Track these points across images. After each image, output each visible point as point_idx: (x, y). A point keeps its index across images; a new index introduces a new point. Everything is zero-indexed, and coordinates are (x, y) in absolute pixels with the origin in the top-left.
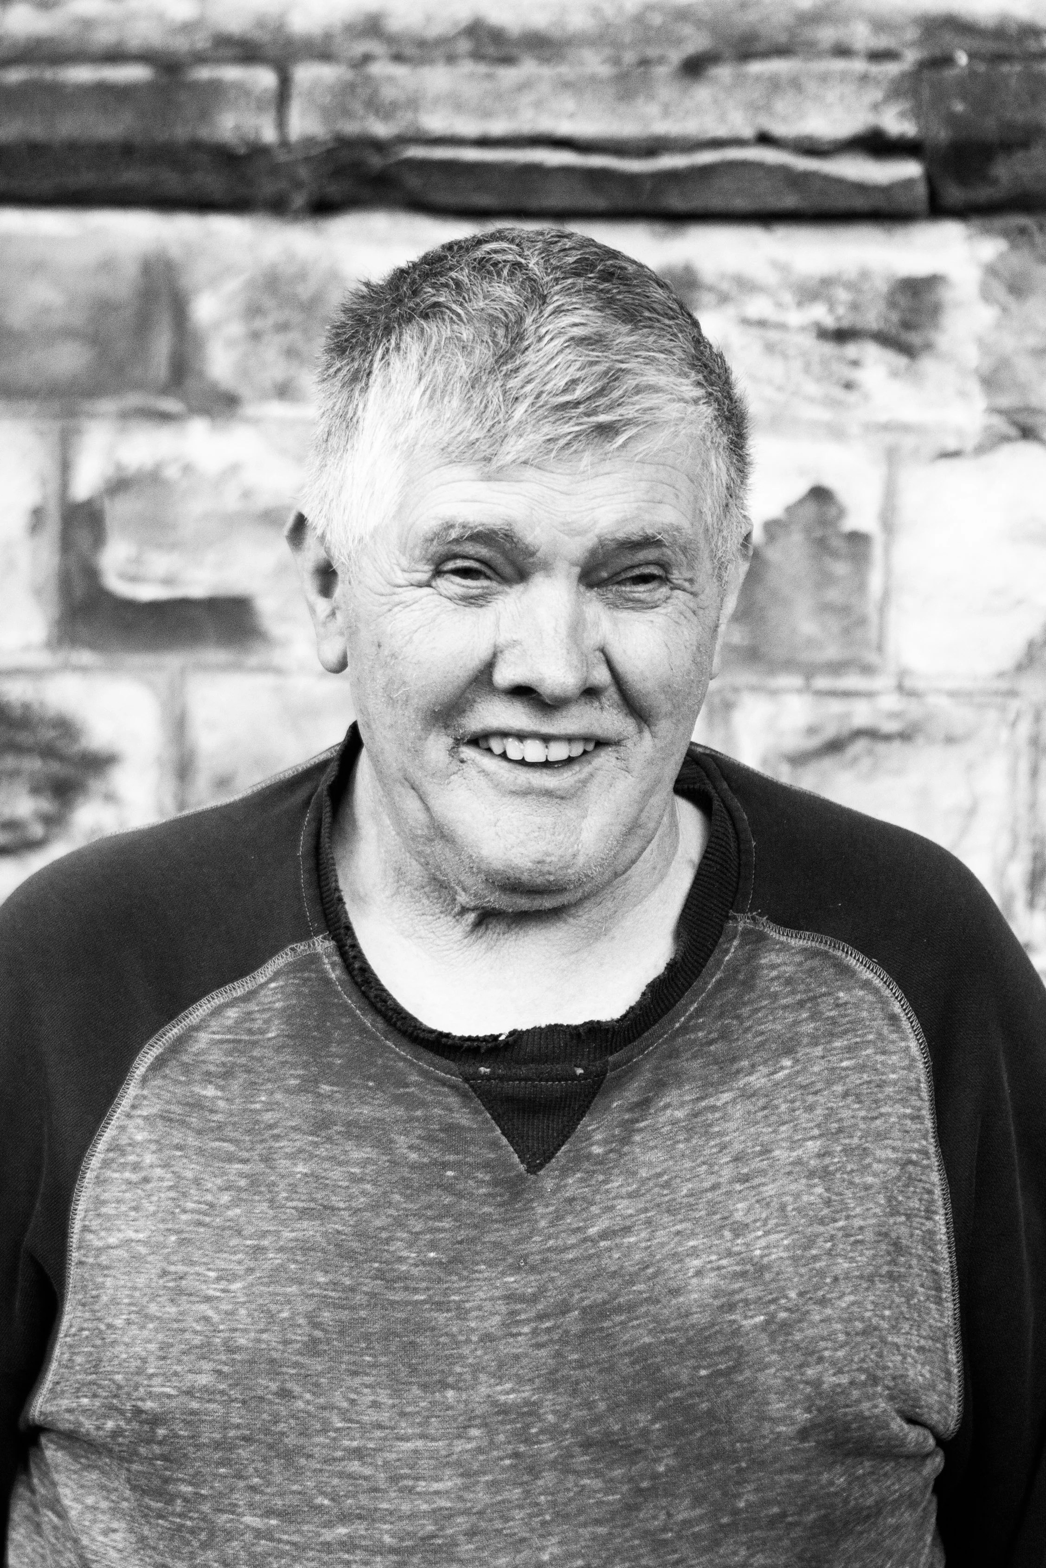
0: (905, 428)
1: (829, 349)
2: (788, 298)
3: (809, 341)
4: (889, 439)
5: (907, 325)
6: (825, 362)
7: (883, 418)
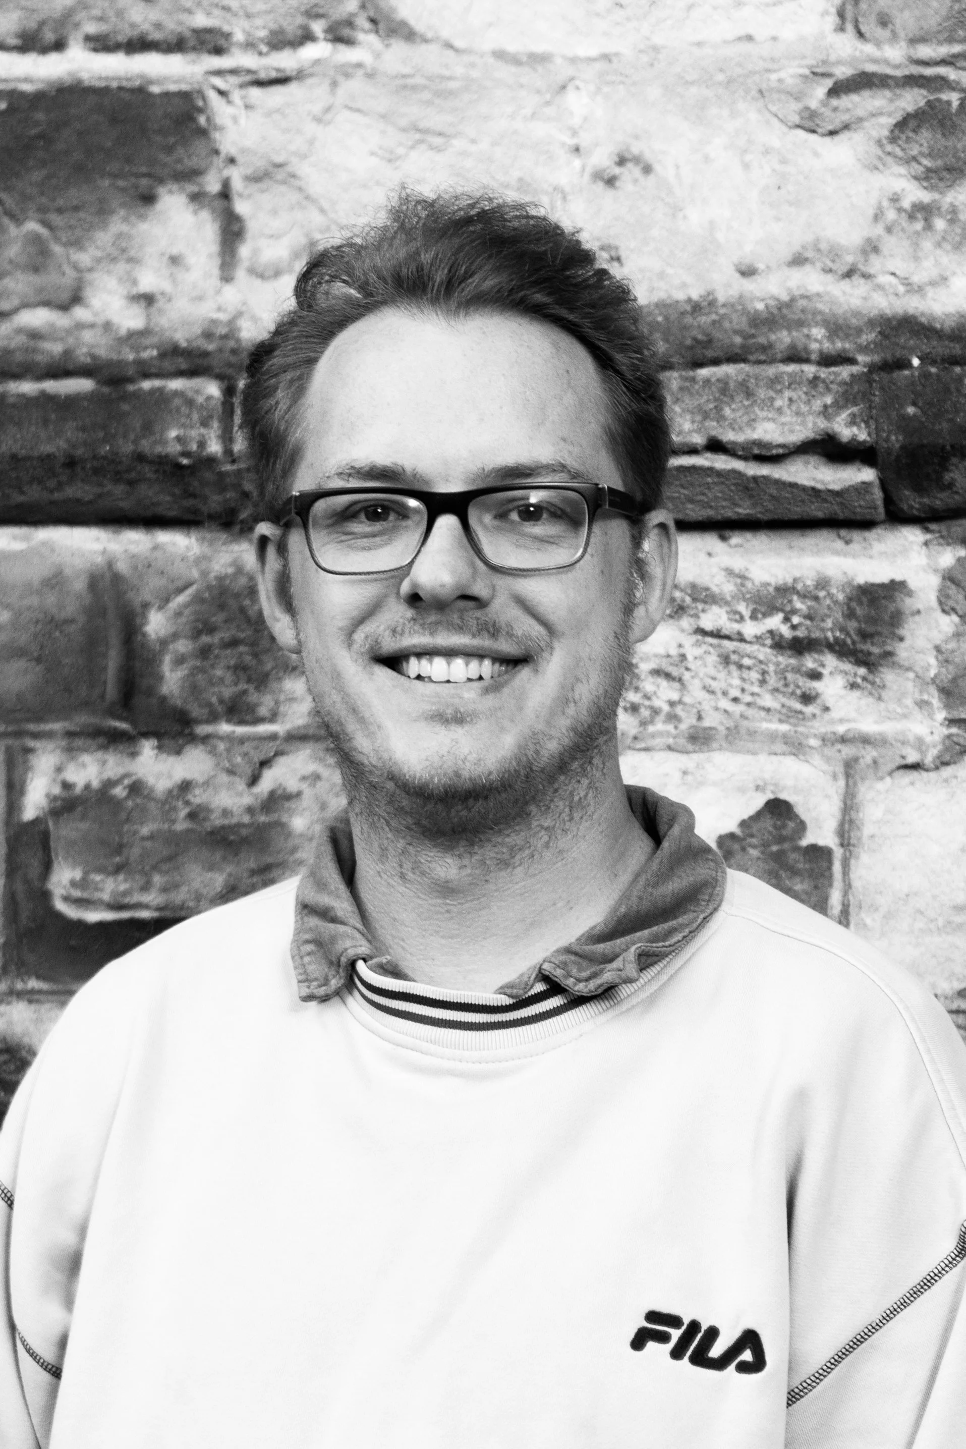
0: (865, 740)
1: (786, 660)
2: (743, 608)
3: (764, 652)
4: (848, 751)
5: (865, 636)
6: (782, 673)
7: (841, 729)
